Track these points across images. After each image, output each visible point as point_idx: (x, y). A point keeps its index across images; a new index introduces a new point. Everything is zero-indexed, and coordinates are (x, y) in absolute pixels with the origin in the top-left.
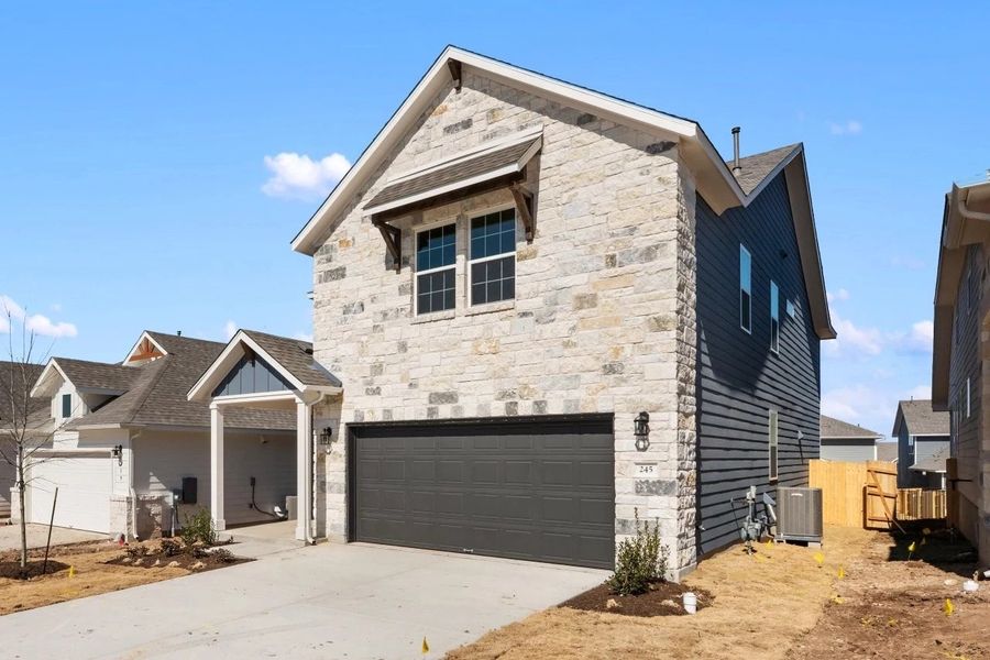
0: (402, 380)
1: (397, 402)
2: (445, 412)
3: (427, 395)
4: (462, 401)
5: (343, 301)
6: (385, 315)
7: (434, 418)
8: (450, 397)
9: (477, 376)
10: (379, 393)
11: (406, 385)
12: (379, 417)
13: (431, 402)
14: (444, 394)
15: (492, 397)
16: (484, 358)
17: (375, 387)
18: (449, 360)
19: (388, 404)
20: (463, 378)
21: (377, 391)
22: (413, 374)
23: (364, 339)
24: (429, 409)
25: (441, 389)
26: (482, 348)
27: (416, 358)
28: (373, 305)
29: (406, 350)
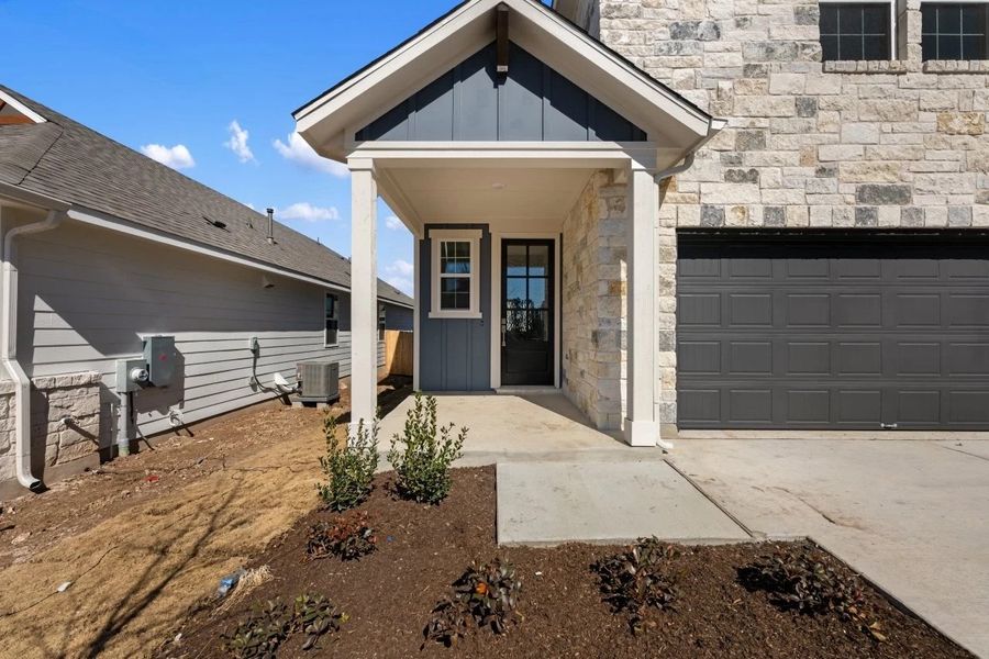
0: (803, 162)
1: (793, 196)
2: (889, 216)
3: (852, 188)
4: (917, 201)
5: (672, 15)
6: (770, 51)
7: (870, 224)
8: (898, 195)
9: (947, 166)
10: (754, 181)
11: (810, 171)
12: (757, 220)
13: (861, 199)
14: (887, 190)
15: (972, 199)
16: (957, 140)
17: (746, 170)
18: (896, 137)
19: (773, 198)
20: (922, 166)
21: (752, 176)
22: (825, 153)
23: (725, 85)
24: (860, 211)
25: (880, 180)
26: (956, 124)
27: (832, 128)
28: (739, 32)
29: (813, 113)
